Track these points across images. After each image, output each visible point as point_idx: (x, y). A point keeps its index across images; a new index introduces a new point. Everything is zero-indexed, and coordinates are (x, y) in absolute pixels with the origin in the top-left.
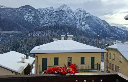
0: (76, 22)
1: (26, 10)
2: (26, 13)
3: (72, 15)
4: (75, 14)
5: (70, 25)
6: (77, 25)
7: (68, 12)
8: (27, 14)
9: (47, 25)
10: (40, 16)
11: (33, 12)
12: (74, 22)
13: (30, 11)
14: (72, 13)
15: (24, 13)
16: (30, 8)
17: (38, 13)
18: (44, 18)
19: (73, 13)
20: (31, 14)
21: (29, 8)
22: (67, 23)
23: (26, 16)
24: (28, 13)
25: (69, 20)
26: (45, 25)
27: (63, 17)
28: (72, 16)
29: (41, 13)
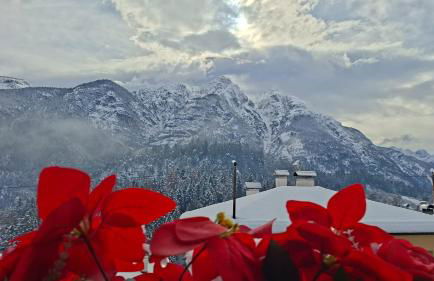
0: (260, 134)
1: (98, 95)
2: (98, 103)
3: (248, 111)
4: (256, 106)
5: (242, 140)
6: (265, 142)
7: (235, 100)
8: (100, 107)
9: (165, 142)
10: (144, 114)
11: (119, 100)
12: (254, 131)
13: (111, 99)
14: (246, 105)
15: (90, 106)
16: (112, 89)
17: (135, 105)
18: (154, 119)
19: (251, 104)
20: (113, 107)
21: (108, 89)
22: (232, 136)
23: (96, 114)
24: (104, 105)
25: (236, 127)
26: (158, 143)
27: (219, 115)
28: (247, 114)
29: (147, 105)
